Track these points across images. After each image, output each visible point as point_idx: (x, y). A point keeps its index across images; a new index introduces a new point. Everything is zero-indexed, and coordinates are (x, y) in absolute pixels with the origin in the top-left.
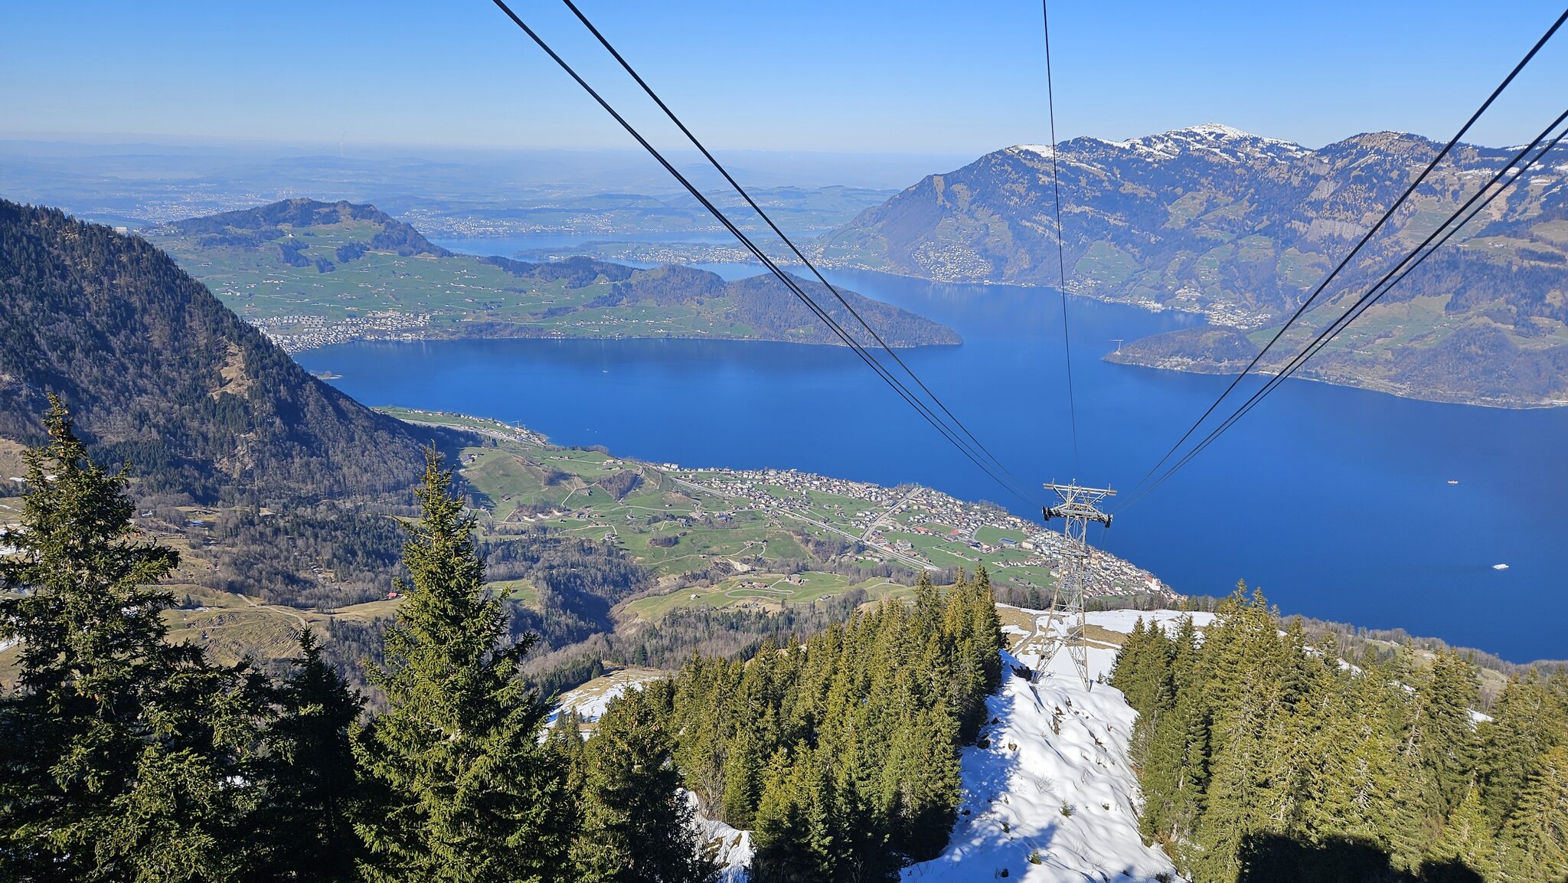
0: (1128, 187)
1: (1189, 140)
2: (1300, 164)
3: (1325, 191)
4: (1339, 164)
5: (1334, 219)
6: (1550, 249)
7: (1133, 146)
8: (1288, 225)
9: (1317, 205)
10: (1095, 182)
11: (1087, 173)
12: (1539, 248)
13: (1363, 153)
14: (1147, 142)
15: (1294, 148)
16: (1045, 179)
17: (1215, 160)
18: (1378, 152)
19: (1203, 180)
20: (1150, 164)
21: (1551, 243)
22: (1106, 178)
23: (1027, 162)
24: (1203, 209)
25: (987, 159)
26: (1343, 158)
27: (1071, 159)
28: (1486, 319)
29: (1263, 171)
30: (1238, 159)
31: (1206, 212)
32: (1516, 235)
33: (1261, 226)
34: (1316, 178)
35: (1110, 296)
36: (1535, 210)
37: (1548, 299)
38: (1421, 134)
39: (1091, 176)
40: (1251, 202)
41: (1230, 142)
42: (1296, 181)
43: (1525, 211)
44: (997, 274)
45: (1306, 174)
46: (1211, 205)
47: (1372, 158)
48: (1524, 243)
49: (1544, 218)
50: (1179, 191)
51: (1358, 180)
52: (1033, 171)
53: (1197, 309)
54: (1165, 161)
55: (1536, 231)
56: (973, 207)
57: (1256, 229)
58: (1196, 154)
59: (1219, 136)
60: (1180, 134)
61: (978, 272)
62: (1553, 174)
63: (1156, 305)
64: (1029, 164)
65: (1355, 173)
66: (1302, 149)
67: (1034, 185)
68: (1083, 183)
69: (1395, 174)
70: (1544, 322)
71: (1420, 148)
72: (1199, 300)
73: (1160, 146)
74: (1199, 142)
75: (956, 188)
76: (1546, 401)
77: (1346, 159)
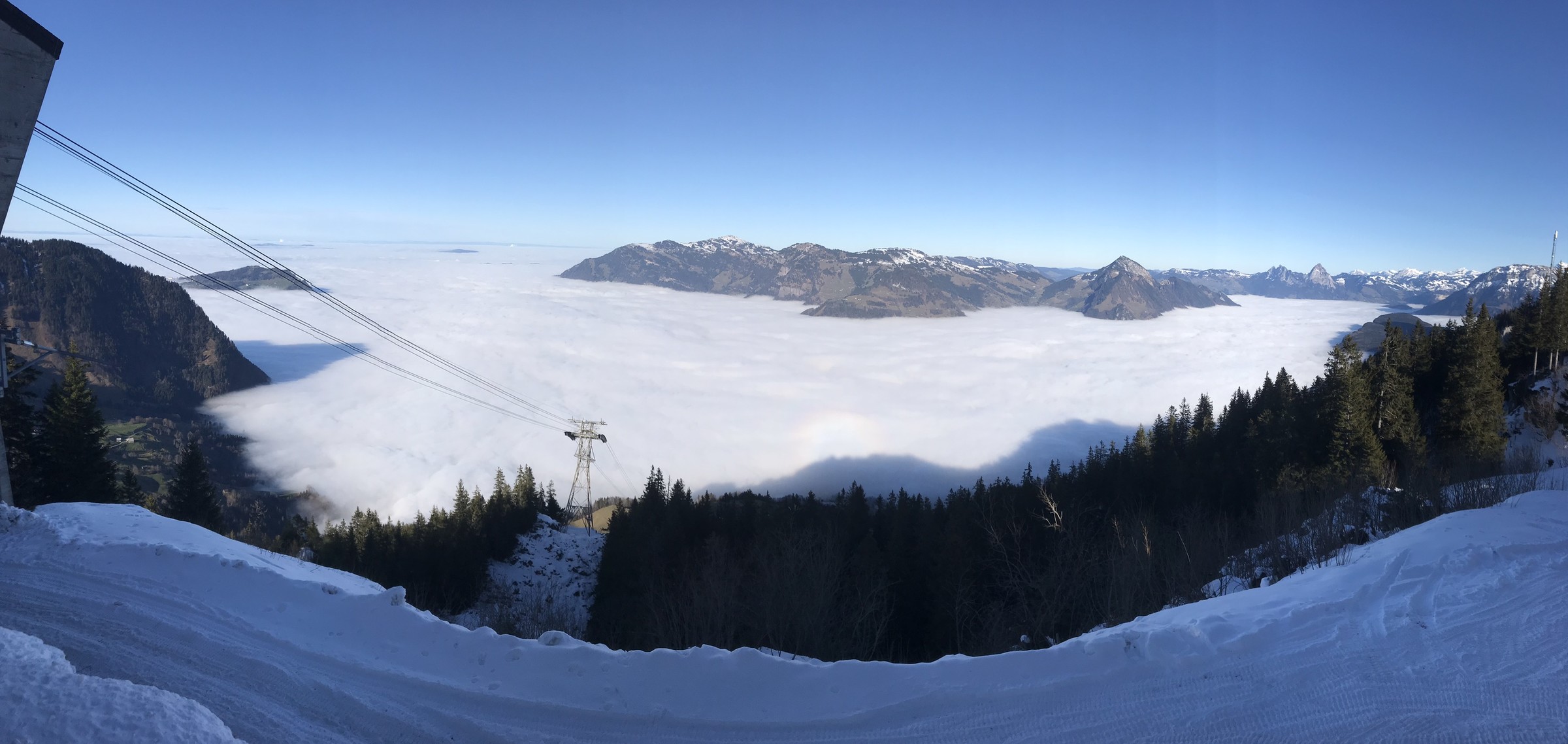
0: (693, 268)
1: (721, 243)
2: (772, 258)
3: (784, 272)
4: (789, 259)
5: (790, 286)
6: (880, 300)
7: (693, 246)
8: (769, 289)
9: (782, 279)
10: (675, 265)
11: (671, 260)
13: (799, 253)
14: (700, 244)
15: (768, 250)
16: (649, 262)
17: (734, 254)
18: (805, 253)
19: (729, 265)
20: (702, 256)
22: (680, 264)
23: (639, 253)
24: (730, 280)
25: (618, 250)
26: (790, 255)
27: (662, 251)
29: (756, 261)
30: (744, 254)
31: (731, 283)
32: (865, 294)
34: (780, 265)
36: (871, 282)
38: (822, 245)
39: (673, 262)
40: (752, 277)
41: (740, 245)
42: (771, 266)
43: (867, 283)
45: (775, 263)
46: (734, 279)
47: (803, 256)
48: (869, 298)
49: (875, 286)
50: (718, 271)
51: (798, 267)
52: (642, 258)
54: (710, 254)
55: (874, 292)
56: (611, 278)
57: (755, 291)
58: (724, 251)
59: (734, 242)
60: (716, 240)
62: (876, 265)
64: (641, 254)
65: (796, 263)
66: (772, 250)
67: (643, 265)
68: (669, 265)
69: (813, 264)
71: (822, 252)
73: (707, 247)
74: (724, 245)
75: (602, 266)
77: (792, 257)
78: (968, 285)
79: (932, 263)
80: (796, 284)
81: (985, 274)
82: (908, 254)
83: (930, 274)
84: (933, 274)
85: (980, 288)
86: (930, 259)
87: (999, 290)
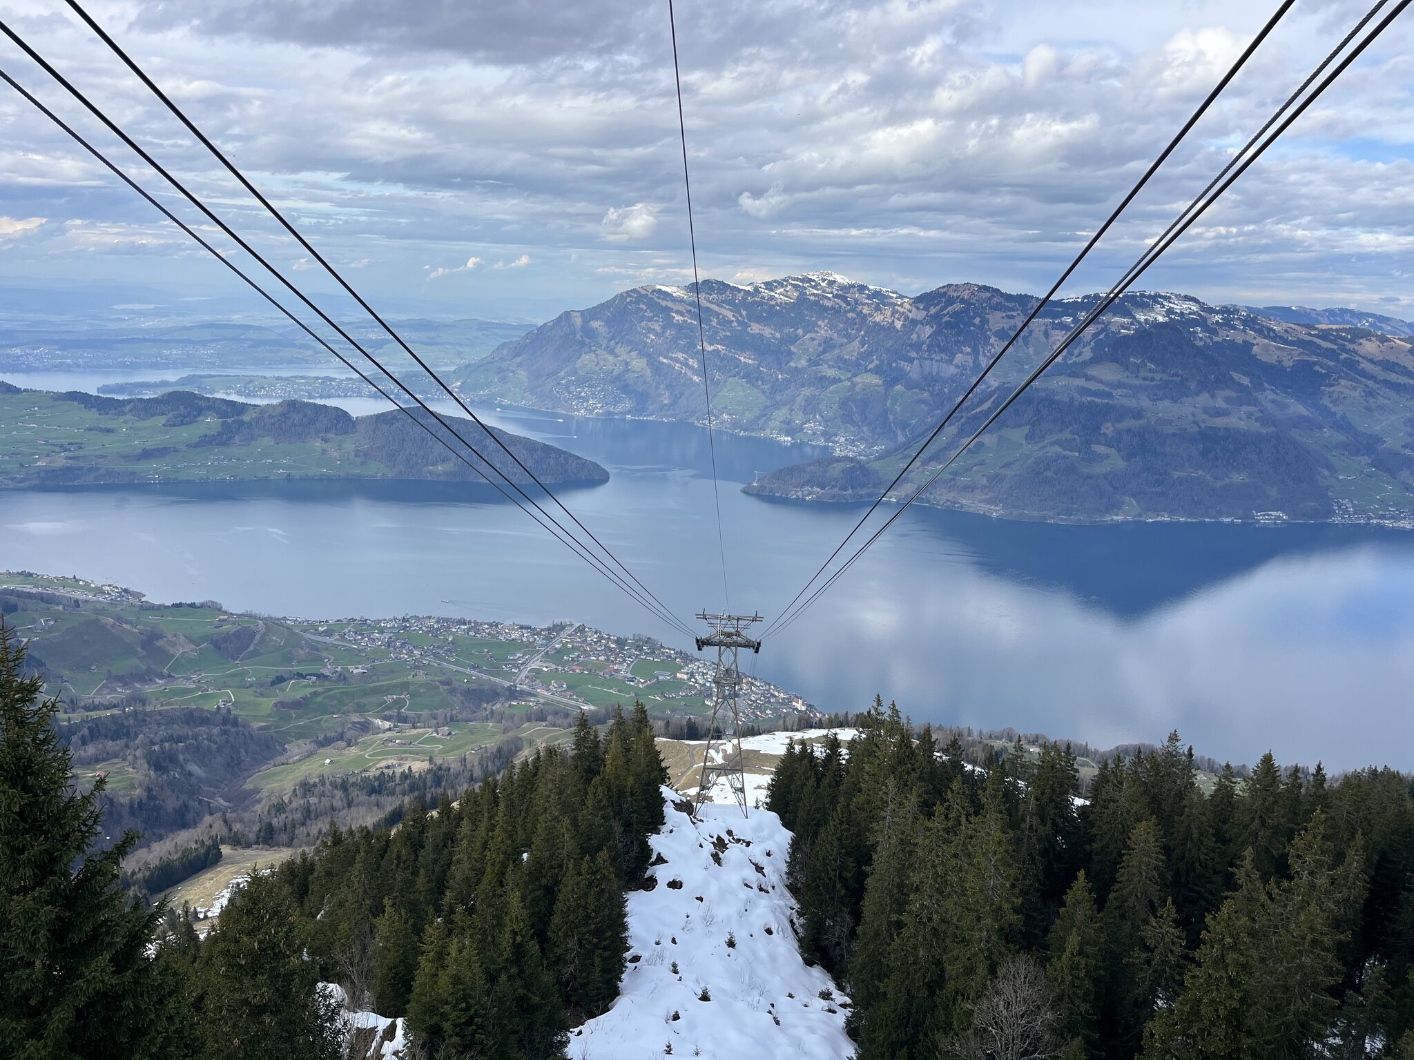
0: (755, 328)
1: (806, 285)
2: (901, 310)
3: (922, 334)
4: (933, 311)
5: (932, 359)
6: (1102, 387)
7: (756, 289)
8: (894, 365)
9: (917, 347)
10: (724, 322)
11: (717, 314)
12: (1093, 386)
13: (951, 301)
14: (769, 285)
15: (895, 295)
16: (678, 318)
17: (830, 303)
18: (963, 301)
19: (820, 323)
20: (774, 306)
21: (1101, 382)
22: (734, 319)
23: (660, 301)
24: (821, 349)
25: (622, 298)
26: (936, 305)
27: (700, 298)
28: (1058, 449)
29: (871, 315)
30: (848, 303)
31: (824, 352)
32: (1074, 375)
33: (871, 366)
34: (915, 322)
35: (745, 430)
36: (1087, 354)
37: (1103, 430)
38: (995, 287)
39: (721, 317)
40: (863, 343)
41: (841, 288)
42: (898, 324)
43: (1080, 354)
44: (640, 409)
45: (907, 318)
46: (828, 346)
47: (957, 307)
48: (1081, 382)
49: (1094, 361)
50: (800, 332)
51: (949, 325)
52: (667, 310)
53: (822, 442)
54: (786, 304)
55: (1090, 372)
56: (612, 343)
57: (868, 368)
58: (812, 298)
59: (831, 283)
60: (797, 279)
61: (620, 407)
62: (1099, 323)
63: (786, 438)
64: (663, 303)
65: (946, 319)
66: (902, 297)
67: (669, 322)
68: (714, 324)
69: (977, 321)
70: (1101, 449)
71: (995, 299)
72: (824, 434)
73: (780, 290)
74: (813, 287)
75: (595, 324)
76: (1108, 518)
77: (938, 307)
78: (1288, 363)
79: (1218, 318)
80: (943, 355)
81: (1332, 342)
82: (1165, 303)
83: (1208, 341)
84: (1216, 339)
85: (1317, 368)
86: (1211, 311)
87: (1363, 373)
